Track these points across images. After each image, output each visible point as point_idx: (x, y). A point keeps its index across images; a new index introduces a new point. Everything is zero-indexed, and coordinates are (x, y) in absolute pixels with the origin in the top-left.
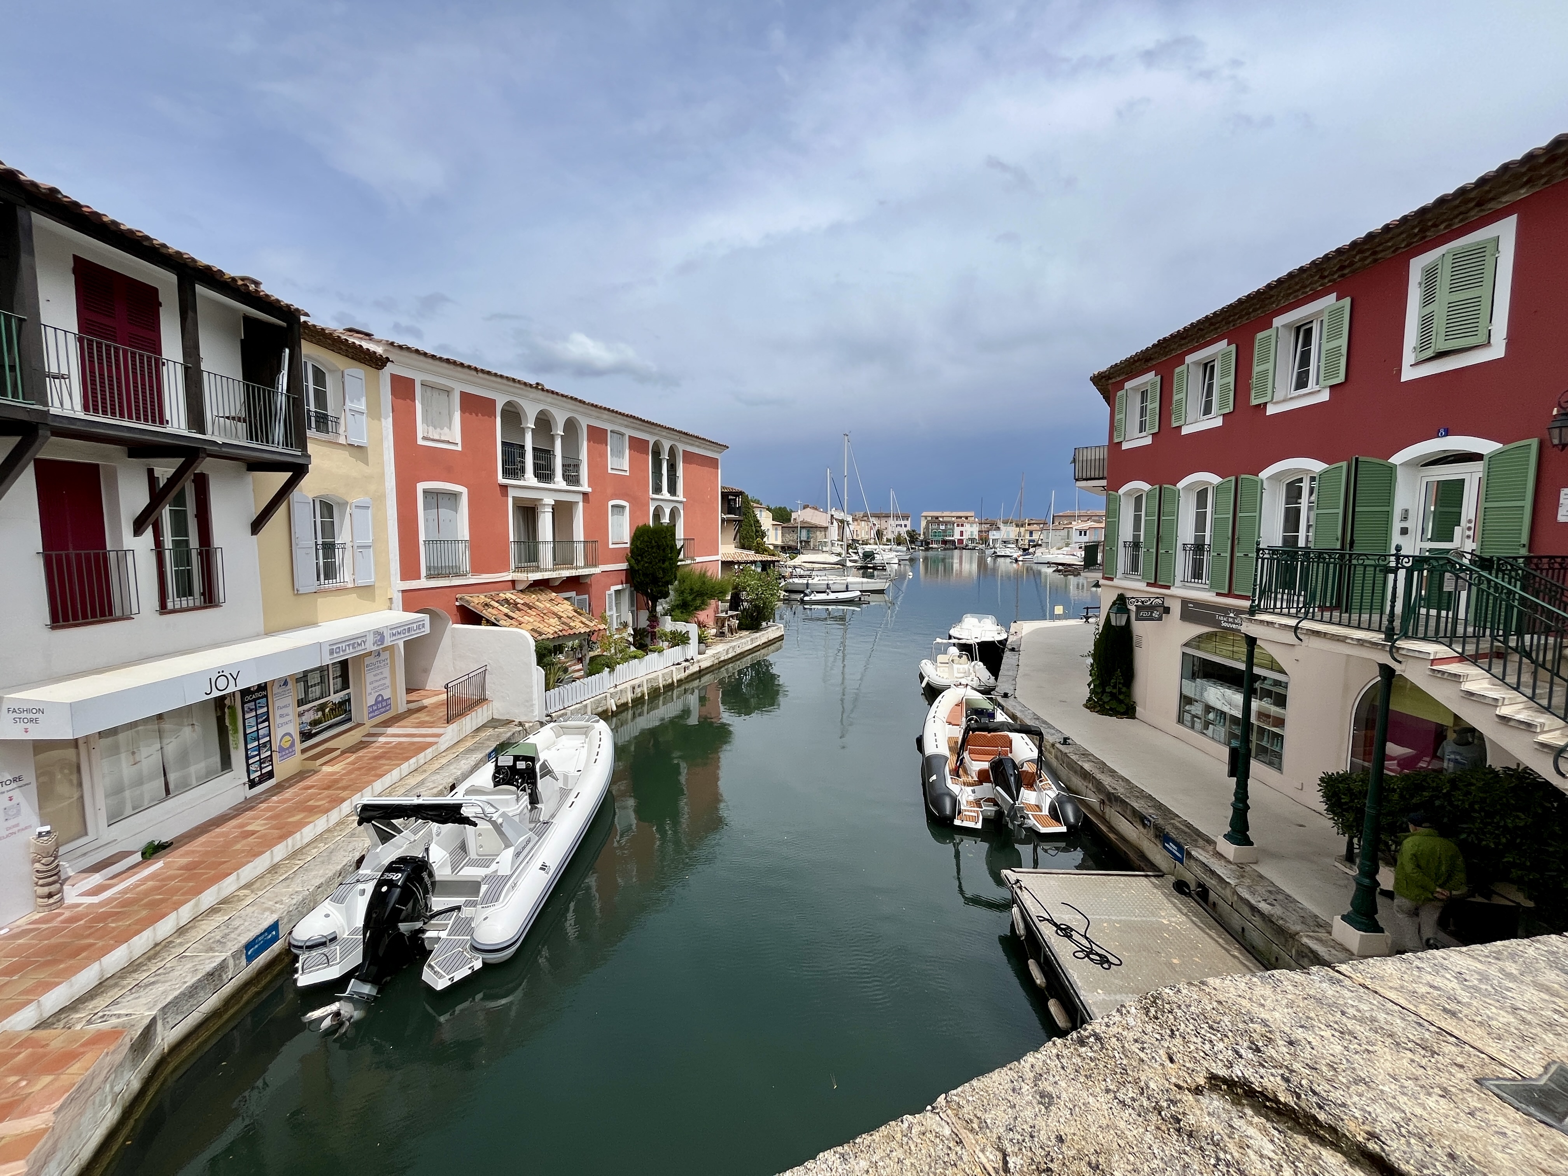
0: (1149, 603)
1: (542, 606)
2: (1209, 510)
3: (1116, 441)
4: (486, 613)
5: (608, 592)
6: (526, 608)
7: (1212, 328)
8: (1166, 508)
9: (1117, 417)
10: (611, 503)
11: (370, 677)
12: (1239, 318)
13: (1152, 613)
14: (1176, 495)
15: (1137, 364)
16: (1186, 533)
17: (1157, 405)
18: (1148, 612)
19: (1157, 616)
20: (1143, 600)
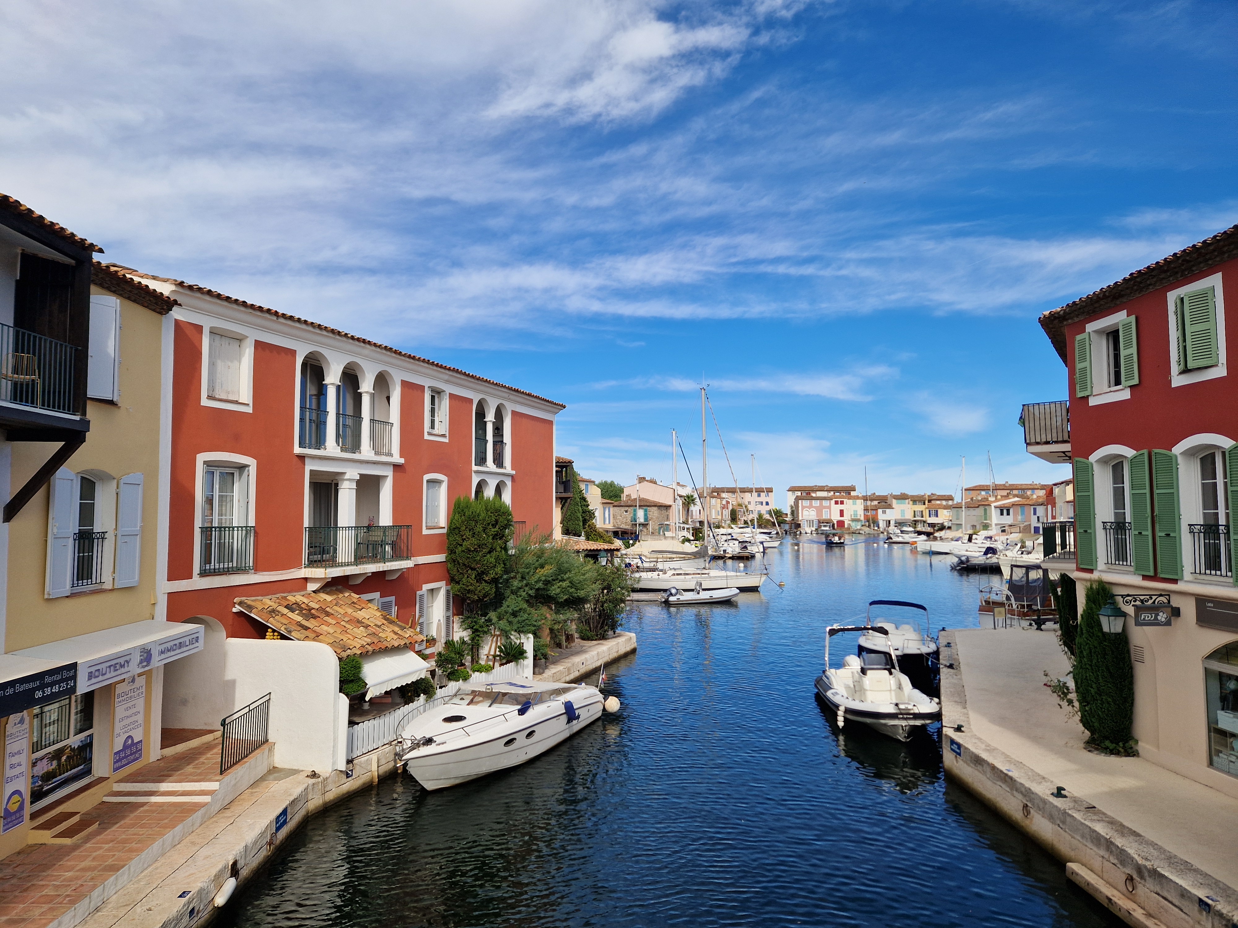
0: (1150, 602)
1: (342, 612)
2: (1220, 480)
3: (1080, 395)
4: (272, 623)
5: (419, 592)
6: (322, 616)
7: (1202, 258)
8: (1159, 479)
9: (1079, 366)
10: (427, 477)
11: (120, 711)
13: (1157, 615)
14: (1171, 464)
15: (1102, 302)
16: (1191, 510)
17: (1134, 350)
18: (1151, 614)
19: (1163, 620)
20: (1142, 598)
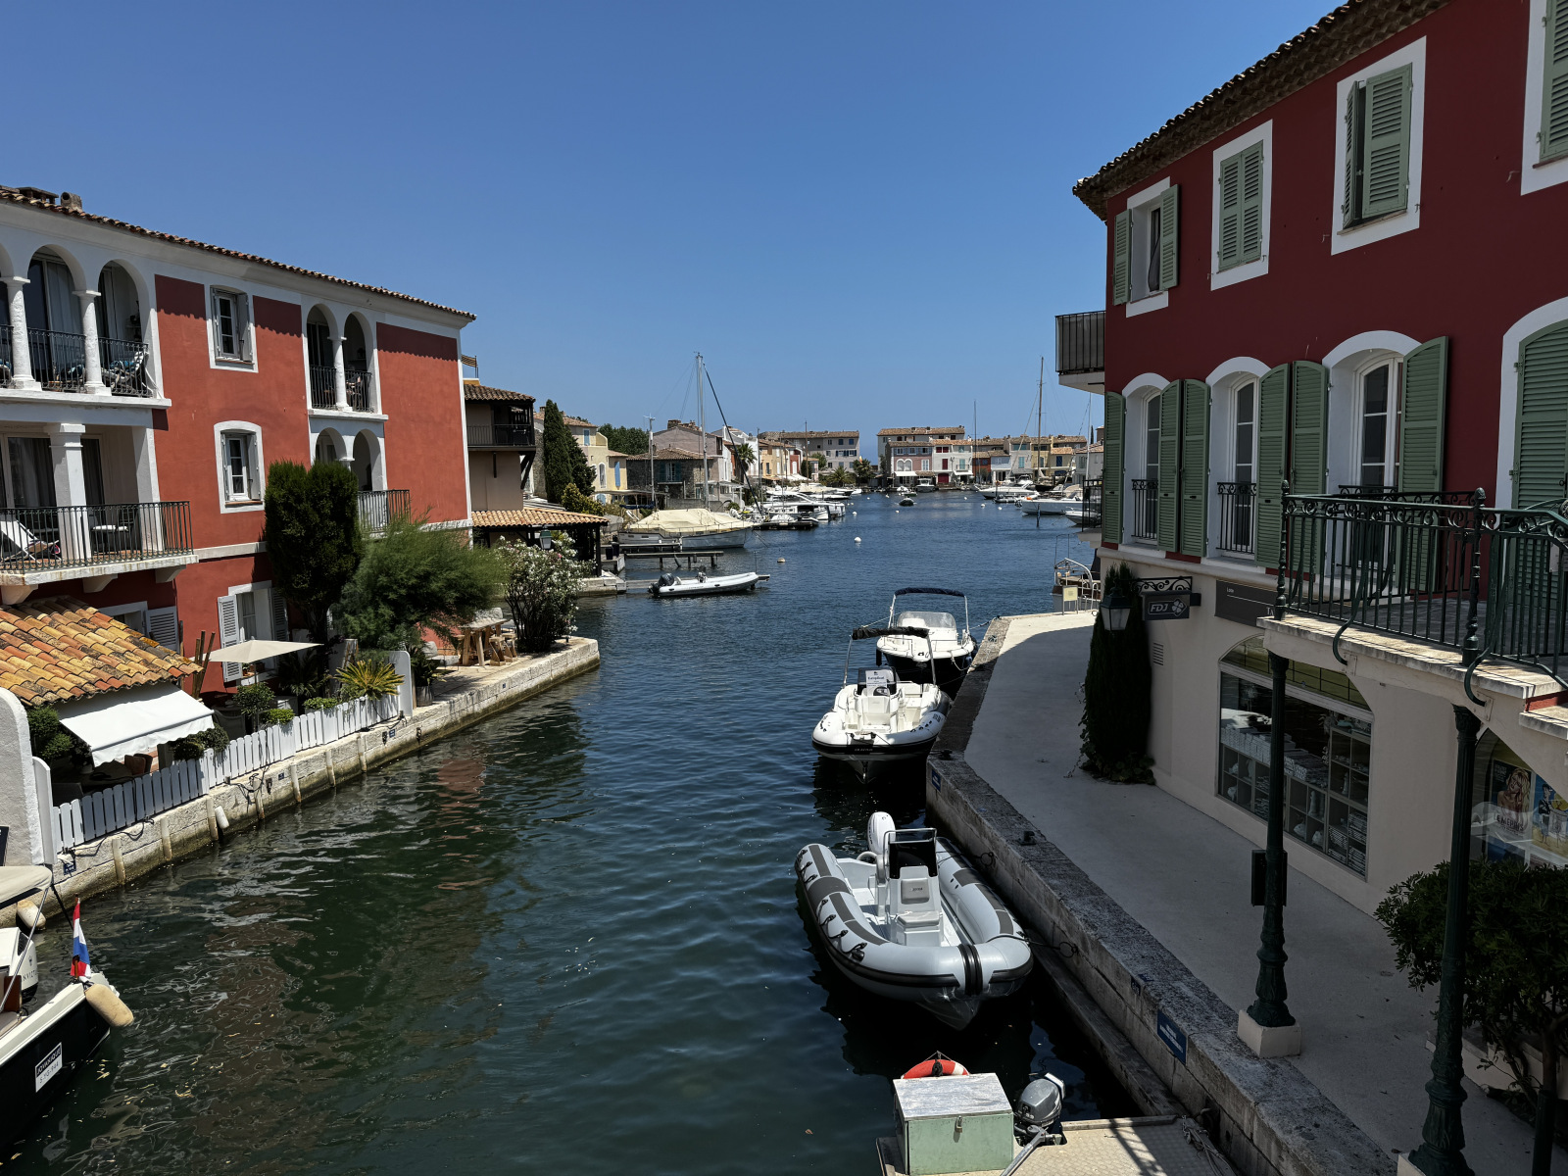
0: (1167, 587)
1: (59, 636)
2: (1255, 423)
3: (1117, 302)
5: (222, 599)
7: (1248, 98)
8: (1191, 421)
9: (1118, 260)
10: (220, 428)
12: (1286, 81)
13: (1172, 605)
14: (1204, 398)
15: (1142, 164)
16: (1224, 465)
17: (1174, 237)
18: (1163, 604)
19: (1179, 610)
20: (1156, 582)
